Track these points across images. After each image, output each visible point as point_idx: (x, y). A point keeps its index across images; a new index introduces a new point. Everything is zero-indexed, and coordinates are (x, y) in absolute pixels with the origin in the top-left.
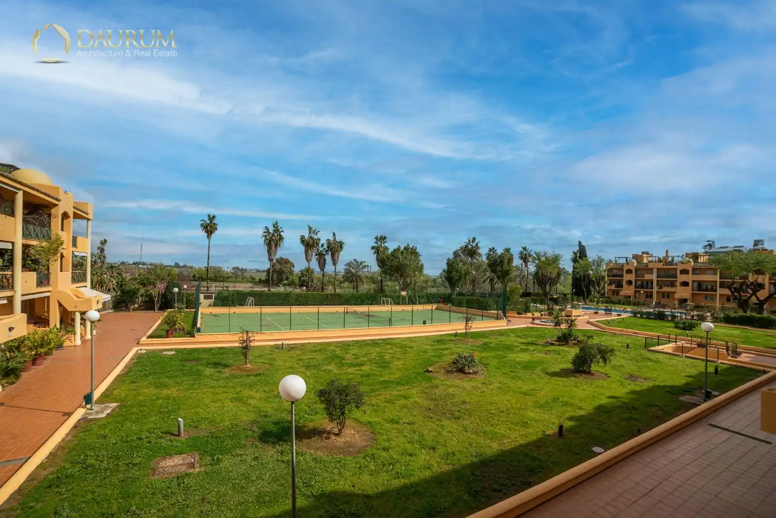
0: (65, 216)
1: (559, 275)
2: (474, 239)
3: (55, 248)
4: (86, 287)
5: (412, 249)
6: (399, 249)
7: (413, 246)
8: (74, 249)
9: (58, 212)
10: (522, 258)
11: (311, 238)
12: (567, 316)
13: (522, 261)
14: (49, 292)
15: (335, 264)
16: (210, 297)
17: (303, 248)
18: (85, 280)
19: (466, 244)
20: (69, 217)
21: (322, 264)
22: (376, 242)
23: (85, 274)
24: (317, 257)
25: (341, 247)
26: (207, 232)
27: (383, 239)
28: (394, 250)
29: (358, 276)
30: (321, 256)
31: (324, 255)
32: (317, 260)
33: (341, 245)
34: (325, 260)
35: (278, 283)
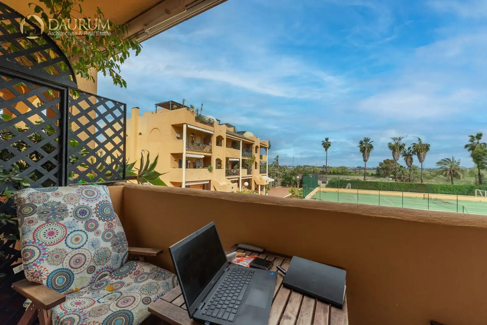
0: (257, 147)
3: (253, 160)
4: (266, 175)
8: (261, 160)
9: (254, 146)
11: (397, 144)
14: (252, 177)
16: (325, 183)
18: (266, 173)
20: (258, 148)
21: (409, 161)
22: (471, 140)
23: (266, 170)
24: (404, 157)
26: (325, 147)
27: (479, 136)
29: (453, 171)
30: (408, 157)
31: (411, 155)
32: (404, 159)
33: (427, 148)
34: (412, 159)
35: (384, 177)
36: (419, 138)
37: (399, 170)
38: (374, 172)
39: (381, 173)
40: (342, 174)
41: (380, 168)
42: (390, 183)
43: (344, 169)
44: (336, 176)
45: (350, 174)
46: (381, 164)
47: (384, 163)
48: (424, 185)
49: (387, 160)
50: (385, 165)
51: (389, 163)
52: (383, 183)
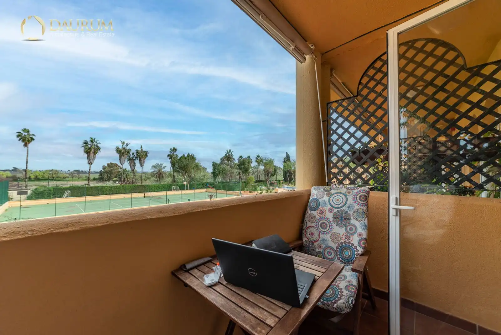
1: (275, 170)
2: (230, 150)
5: (191, 155)
6: (184, 156)
7: (192, 154)
10: (257, 161)
11: (124, 148)
12: (276, 192)
13: (257, 164)
15: (142, 166)
16: (25, 193)
17: (118, 155)
19: (226, 153)
21: (133, 165)
22: (170, 152)
24: (129, 162)
25: (146, 155)
26: (22, 141)
27: (175, 150)
28: (181, 157)
29: (161, 173)
30: (132, 161)
31: (134, 160)
32: (129, 163)
33: (146, 154)
34: (135, 163)
35: (108, 180)
36: (141, 146)
37: (124, 174)
38: (97, 176)
39: (104, 177)
40: (53, 179)
41: (104, 172)
42: (117, 187)
43: (55, 173)
44: (44, 183)
45: (64, 179)
46: (104, 168)
47: (108, 166)
48: (143, 186)
49: (111, 163)
50: (108, 169)
51: (112, 167)
52: (109, 187)
